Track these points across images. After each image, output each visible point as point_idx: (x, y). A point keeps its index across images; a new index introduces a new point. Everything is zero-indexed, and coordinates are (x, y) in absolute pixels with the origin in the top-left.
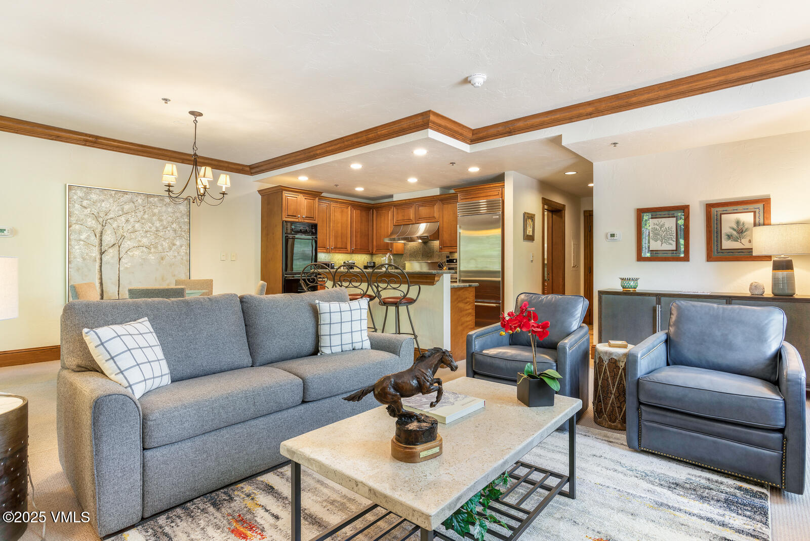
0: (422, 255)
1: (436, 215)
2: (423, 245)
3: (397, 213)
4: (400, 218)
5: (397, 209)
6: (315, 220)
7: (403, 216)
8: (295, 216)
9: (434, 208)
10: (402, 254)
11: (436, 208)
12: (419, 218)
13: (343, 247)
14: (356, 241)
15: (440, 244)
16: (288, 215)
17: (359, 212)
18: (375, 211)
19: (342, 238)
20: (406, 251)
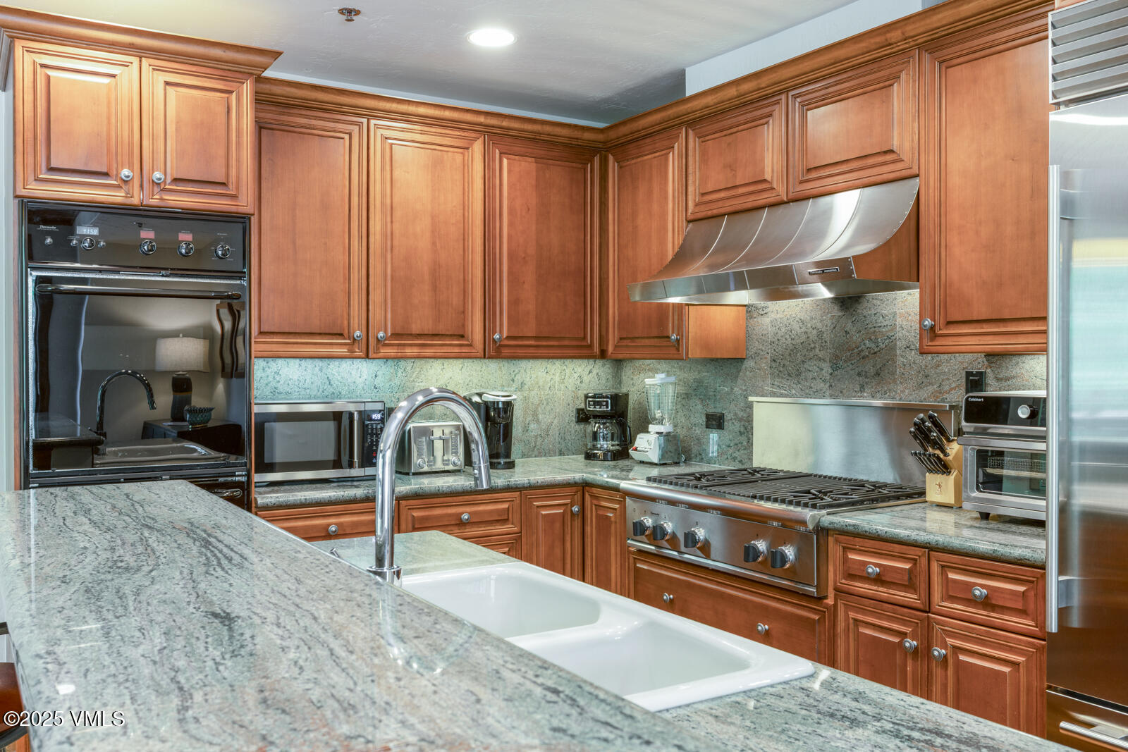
0: (835, 367)
1: (902, 139)
2: (836, 312)
3: (704, 159)
4: (717, 178)
5: (701, 136)
6: (234, 197)
7: (731, 167)
8: (106, 175)
9: (888, 100)
10: (737, 361)
11: (901, 96)
12: (809, 170)
13: (441, 329)
14: (515, 302)
15: (926, 307)
16: (51, 170)
17: (527, 166)
18: (611, 158)
19: (435, 288)
20: (755, 346)
